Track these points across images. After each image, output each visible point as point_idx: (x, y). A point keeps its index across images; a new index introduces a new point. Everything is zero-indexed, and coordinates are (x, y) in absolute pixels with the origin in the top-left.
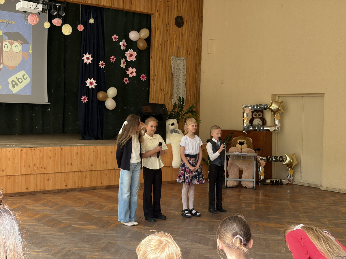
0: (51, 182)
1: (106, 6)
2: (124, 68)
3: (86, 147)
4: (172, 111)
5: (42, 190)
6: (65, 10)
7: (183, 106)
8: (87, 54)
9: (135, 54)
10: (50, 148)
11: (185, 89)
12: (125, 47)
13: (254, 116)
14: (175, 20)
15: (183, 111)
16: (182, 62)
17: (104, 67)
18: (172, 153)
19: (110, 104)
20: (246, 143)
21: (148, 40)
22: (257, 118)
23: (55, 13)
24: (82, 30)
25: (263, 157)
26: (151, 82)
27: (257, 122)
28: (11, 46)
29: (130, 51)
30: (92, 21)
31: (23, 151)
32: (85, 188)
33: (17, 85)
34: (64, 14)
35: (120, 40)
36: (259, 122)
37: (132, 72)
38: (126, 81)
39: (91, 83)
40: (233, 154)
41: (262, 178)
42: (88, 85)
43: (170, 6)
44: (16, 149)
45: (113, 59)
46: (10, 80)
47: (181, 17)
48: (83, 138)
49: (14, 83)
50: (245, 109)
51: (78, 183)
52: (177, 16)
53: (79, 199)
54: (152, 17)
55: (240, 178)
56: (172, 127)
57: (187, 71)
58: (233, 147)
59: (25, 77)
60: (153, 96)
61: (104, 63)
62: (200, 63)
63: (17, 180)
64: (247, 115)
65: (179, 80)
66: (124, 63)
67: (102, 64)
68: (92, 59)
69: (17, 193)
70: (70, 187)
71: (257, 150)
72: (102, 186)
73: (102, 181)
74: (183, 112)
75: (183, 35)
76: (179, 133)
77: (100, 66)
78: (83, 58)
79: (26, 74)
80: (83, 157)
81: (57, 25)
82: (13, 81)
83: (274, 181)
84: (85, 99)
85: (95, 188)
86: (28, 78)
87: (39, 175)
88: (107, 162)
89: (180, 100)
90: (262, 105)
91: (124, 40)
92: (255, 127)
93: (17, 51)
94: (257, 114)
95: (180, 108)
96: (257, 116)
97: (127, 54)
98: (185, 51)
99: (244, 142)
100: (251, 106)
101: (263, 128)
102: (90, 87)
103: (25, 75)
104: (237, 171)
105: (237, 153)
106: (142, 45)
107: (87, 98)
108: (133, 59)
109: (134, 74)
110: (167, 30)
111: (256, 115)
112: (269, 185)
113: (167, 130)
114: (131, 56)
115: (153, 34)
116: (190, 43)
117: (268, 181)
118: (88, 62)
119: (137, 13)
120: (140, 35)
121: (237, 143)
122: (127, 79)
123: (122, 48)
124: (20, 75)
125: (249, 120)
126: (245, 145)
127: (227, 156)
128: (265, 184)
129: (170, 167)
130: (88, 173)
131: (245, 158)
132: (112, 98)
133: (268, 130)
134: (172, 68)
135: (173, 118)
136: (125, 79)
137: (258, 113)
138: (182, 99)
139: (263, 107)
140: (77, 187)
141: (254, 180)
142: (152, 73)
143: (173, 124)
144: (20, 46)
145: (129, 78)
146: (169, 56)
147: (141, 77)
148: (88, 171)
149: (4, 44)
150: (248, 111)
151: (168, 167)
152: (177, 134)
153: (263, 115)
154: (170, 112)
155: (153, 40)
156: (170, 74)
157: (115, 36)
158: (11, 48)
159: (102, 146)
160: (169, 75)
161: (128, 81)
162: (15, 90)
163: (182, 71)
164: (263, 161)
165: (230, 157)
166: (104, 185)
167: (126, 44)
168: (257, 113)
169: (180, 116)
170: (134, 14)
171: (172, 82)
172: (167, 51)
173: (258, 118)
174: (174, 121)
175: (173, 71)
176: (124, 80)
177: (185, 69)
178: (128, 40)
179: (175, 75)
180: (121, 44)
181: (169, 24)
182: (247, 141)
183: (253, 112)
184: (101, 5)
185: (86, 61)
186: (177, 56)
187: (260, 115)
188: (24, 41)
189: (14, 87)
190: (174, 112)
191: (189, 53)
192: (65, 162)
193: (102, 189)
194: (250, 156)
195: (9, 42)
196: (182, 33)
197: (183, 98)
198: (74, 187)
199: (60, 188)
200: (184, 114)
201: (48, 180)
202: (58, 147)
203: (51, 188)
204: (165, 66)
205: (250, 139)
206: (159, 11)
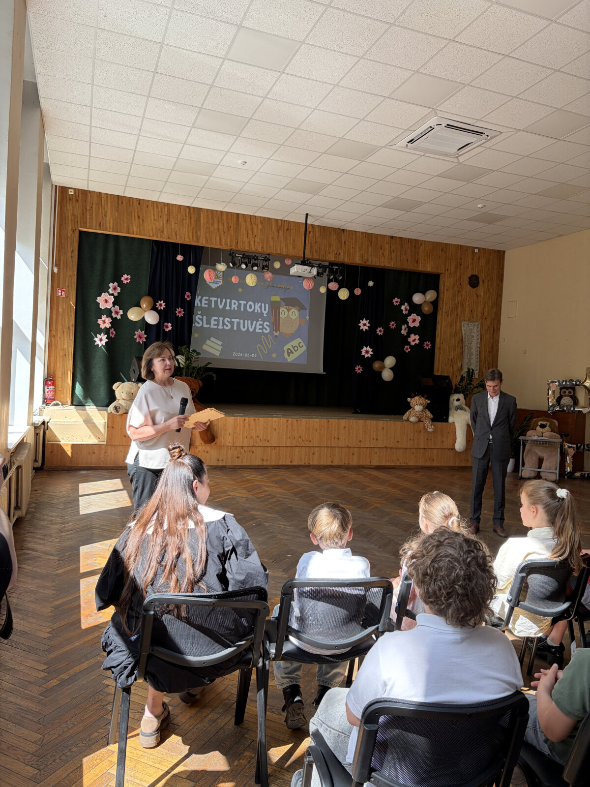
0: (316, 457)
1: (387, 267)
2: (405, 334)
3: (354, 421)
4: (459, 384)
5: (307, 464)
6: (342, 274)
7: (473, 379)
8: (364, 319)
9: (419, 319)
10: (316, 420)
11: (478, 359)
12: (407, 312)
13: (562, 394)
14: (468, 280)
15: (472, 384)
16: (476, 328)
17: (382, 334)
18: (456, 433)
19: (387, 375)
20: (549, 426)
21: (435, 303)
22: (566, 396)
23: (332, 277)
24: (358, 294)
25: (572, 444)
26: (437, 351)
27: (567, 400)
28: (288, 311)
29: (414, 316)
30: (371, 284)
31: (289, 422)
32: (352, 465)
33: (293, 353)
34: (341, 278)
35: (402, 304)
36: (569, 402)
37: (414, 339)
38: (407, 348)
39: (367, 352)
40: (531, 438)
41: (569, 469)
42: (363, 353)
43: (462, 263)
44: (282, 419)
45: (393, 325)
46: (285, 348)
47: (477, 276)
48: (356, 412)
49: (289, 351)
50: (551, 385)
51: (345, 459)
52: (472, 276)
53: (344, 476)
54: (441, 276)
55: (540, 467)
56: (457, 403)
57: (481, 338)
58: (533, 430)
59: (301, 345)
60: (439, 367)
61: (383, 330)
62: (499, 329)
63: (281, 452)
64: (553, 392)
65: (471, 348)
66: (405, 329)
67: (380, 331)
68: (369, 325)
69: (281, 465)
70: (336, 463)
71: (564, 434)
72: (370, 465)
73: (371, 460)
74: (472, 386)
75: (478, 297)
76: (465, 410)
77: (378, 333)
78: (359, 325)
79: (301, 341)
80: (351, 432)
81: (333, 290)
82: (289, 349)
83: (585, 474)
84: (359, 369)
85: (363, 467)
86: (304, 346)
87: (304, 448)
88: (377, 439)
89: (468, 372)
90: (573, 381)
91: (406, 304)
92: (564, 407)
93: (293, 317)
94: (567, 392)
95: (469, 382)
96: (567, 393)
97: (410, 319)
98: (479, 315)
99: (547, 424)
100: (559, 381)
101: (574, 408)
102: (366, 356)
103: (301, 343)
104: (535, 460)
105: (536, 438)
106: (426, 309)
107: (361, 368)
108: (417, 324)
109: (417, 342)
110: (459, 292)
111: (565, 392)
112: (579, 480)
113: (451, 406)
114: (414, 321)
115: (441, 296)
116: (487, 305)
117: (578, 474)
118: (365, 328)
119: (424, 274)
120: (425, 298)
121: (538, 425)
122: (408, 347)
123: (404, 312)
124: (295, 342)
125: (556, 398)
126: (547, 428)
127: (523, 440)
128: (573, 477)
129: (452, 449)
130: (356, 450)
131: (546, 444)
132: (390, 368)
133: (581, 411)
134: (463, 334)
135: (459, 393)
136: (406, 347)
137: (568, 390)
138: (471, 371)
139: (574, 383)
140: (343, 464)
141: (557, 472)
142: (438, 340)
143: (458, 400)
144: (296, 312)
145: (411, 347)
146: (460, 320)
147: (425, 345)
148: (356, 447)
149: (281, 310)
150: (555, 386)
151: (450, 450)
152: (462, 411)
153: (574, 393)
154: (456, 385)
155: (441, 302)
156: (460, 341)
157: (396, 299)
158: (288, 315)
159: (372, 421)
160: (459, 343)
161: (409, 350)
162: (290, 359)
163: (475, 338)
164: (572, 450)
165: (529, 442)
166: (374, 464)
167: (408, 308)
168: (566, 390)
169: (468, 391)
170: (419, 274)
171: (462, 351)
172: (457, 315)
173: (568, 396)
174: (461, 396)
175: (464, 339)
176: (405, 349)
177: (479, 336)
178: (411, 303)
179: (467, 343)
180: (403, 308)
181: (461, 284)
182: (550, 424)
183: (561, 389)
184: (383, 266)
185: (362, 327)
186: (469, 321)
187: (570, 393)
188: (301, 307)
189: (289, 355)
190: (460, 385)
191: (485, 317)
192: (331, 437)
193: (371, 468)
194: (553, 442)
195: (286, 308)
196: (476, 294)
197: (472, 369)
198: (340, 464)
199: (325, 464)
200: (474, 388)
201: (313, 454)
202: (325, 419)
203: (316, 463)
204: (454, 332)
205: (556, 421)
206: (449, 270)
